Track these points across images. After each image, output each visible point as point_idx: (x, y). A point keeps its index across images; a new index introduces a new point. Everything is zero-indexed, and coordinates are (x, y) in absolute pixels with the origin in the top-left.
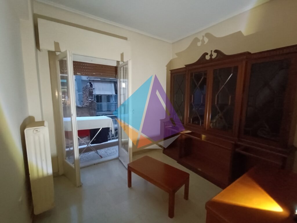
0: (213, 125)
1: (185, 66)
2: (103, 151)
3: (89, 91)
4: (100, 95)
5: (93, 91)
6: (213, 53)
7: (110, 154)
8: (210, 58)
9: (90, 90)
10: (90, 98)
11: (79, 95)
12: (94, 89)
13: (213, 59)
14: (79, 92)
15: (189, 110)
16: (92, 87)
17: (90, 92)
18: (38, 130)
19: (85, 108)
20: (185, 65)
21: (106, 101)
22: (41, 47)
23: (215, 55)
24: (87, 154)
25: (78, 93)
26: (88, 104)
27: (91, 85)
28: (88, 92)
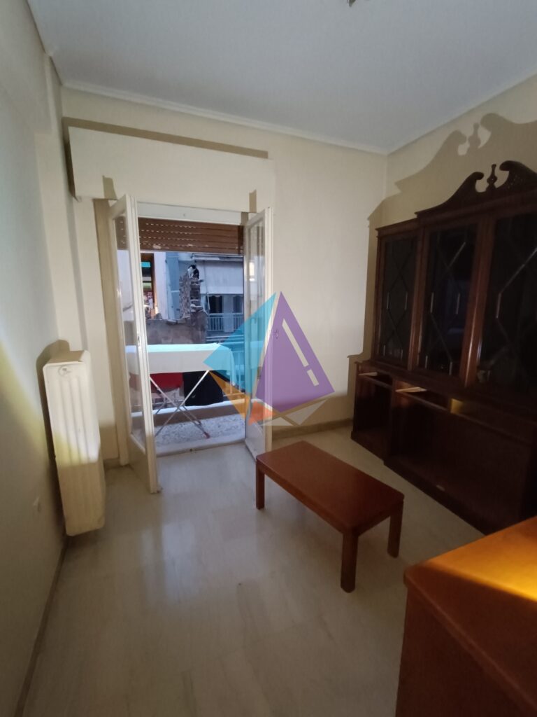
0: (485, 375)
1: (415, 216)
2: (212, 424)
3: (191, 286)
4: (218, 296)
5: (199, 286)
6: (498, 172)
7: (227, 430)
8: (488, 189)
9: (192, 283)
10: (192, 302)
11: (173, 295)
12: (201, 281)
13: (498, 188)
14: (172, 289)
15: (423, 335)
16: (198, 276)
17: (192, 289)
18: (68, 369)
19: (181, 324)
20: (416, 213)
21: (233, 310)
22: (77, 192)
23: (502, 177)
24: (180, 426)
25: (170, 292)
26: (188, 316)
27: (196, 273)
28: (190, 289)
